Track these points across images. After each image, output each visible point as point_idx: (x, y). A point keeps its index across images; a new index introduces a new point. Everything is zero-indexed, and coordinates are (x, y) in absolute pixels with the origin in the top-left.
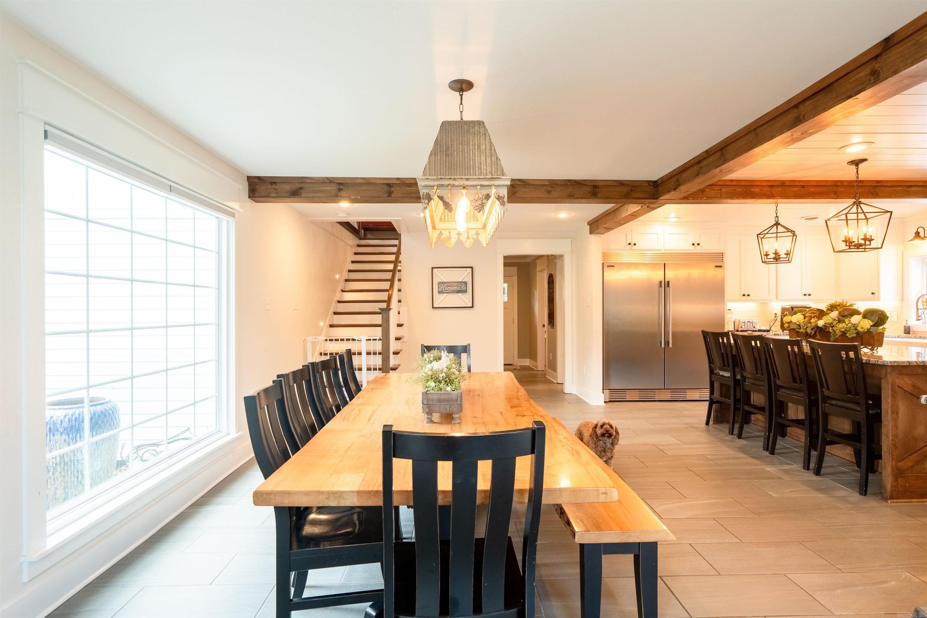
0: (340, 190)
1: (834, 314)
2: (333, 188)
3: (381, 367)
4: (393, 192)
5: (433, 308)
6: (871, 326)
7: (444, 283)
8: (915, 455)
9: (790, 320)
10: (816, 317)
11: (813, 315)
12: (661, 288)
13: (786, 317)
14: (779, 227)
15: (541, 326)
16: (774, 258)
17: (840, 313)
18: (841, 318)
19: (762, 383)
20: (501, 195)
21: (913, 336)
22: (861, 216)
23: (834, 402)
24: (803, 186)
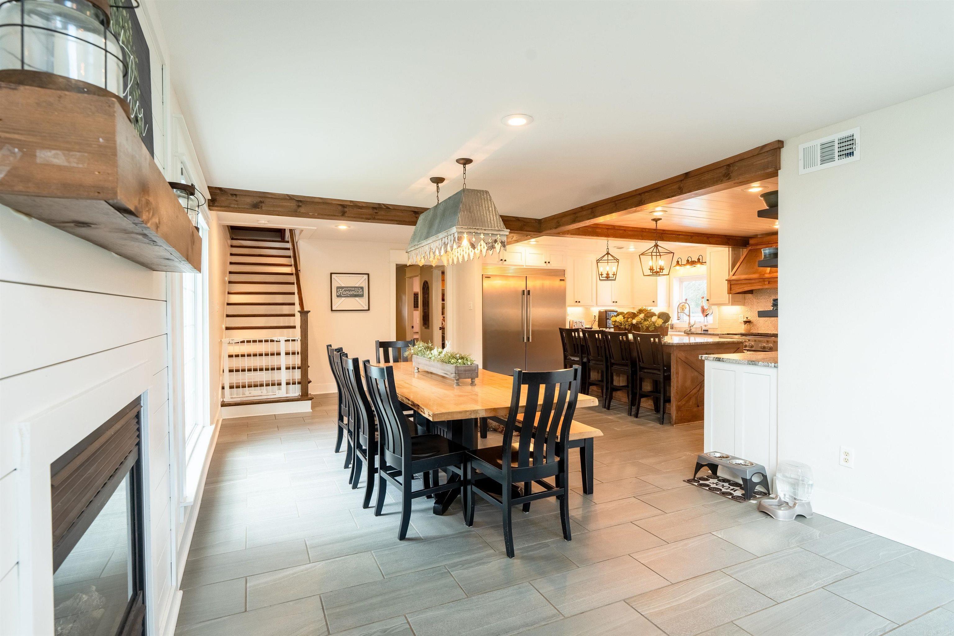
0: (299, 206)
1: (642, 316)
2: (293, 204)
3: (300, 365)
4: (346, 212)
5: (332, 310)
6: (662, 323)
7: (342, 288)
8: (686, 397)
9: (615, 320)
10: (631, 317)
11: (629, 316)
12: (524, 296)
13: (613, 318)
14: (609, 255)
15: (411, 327)
16: (606, 277)
17: (645, 315)
18: (646, 318)
19: (601, 363)
20: (503, 241)
21: (675, 330)
22: (658, 254)
23: (646, 371)
24: (625, 230)
